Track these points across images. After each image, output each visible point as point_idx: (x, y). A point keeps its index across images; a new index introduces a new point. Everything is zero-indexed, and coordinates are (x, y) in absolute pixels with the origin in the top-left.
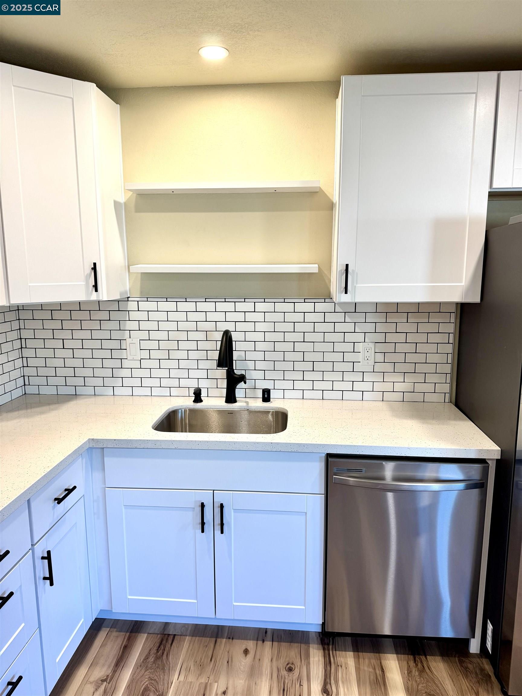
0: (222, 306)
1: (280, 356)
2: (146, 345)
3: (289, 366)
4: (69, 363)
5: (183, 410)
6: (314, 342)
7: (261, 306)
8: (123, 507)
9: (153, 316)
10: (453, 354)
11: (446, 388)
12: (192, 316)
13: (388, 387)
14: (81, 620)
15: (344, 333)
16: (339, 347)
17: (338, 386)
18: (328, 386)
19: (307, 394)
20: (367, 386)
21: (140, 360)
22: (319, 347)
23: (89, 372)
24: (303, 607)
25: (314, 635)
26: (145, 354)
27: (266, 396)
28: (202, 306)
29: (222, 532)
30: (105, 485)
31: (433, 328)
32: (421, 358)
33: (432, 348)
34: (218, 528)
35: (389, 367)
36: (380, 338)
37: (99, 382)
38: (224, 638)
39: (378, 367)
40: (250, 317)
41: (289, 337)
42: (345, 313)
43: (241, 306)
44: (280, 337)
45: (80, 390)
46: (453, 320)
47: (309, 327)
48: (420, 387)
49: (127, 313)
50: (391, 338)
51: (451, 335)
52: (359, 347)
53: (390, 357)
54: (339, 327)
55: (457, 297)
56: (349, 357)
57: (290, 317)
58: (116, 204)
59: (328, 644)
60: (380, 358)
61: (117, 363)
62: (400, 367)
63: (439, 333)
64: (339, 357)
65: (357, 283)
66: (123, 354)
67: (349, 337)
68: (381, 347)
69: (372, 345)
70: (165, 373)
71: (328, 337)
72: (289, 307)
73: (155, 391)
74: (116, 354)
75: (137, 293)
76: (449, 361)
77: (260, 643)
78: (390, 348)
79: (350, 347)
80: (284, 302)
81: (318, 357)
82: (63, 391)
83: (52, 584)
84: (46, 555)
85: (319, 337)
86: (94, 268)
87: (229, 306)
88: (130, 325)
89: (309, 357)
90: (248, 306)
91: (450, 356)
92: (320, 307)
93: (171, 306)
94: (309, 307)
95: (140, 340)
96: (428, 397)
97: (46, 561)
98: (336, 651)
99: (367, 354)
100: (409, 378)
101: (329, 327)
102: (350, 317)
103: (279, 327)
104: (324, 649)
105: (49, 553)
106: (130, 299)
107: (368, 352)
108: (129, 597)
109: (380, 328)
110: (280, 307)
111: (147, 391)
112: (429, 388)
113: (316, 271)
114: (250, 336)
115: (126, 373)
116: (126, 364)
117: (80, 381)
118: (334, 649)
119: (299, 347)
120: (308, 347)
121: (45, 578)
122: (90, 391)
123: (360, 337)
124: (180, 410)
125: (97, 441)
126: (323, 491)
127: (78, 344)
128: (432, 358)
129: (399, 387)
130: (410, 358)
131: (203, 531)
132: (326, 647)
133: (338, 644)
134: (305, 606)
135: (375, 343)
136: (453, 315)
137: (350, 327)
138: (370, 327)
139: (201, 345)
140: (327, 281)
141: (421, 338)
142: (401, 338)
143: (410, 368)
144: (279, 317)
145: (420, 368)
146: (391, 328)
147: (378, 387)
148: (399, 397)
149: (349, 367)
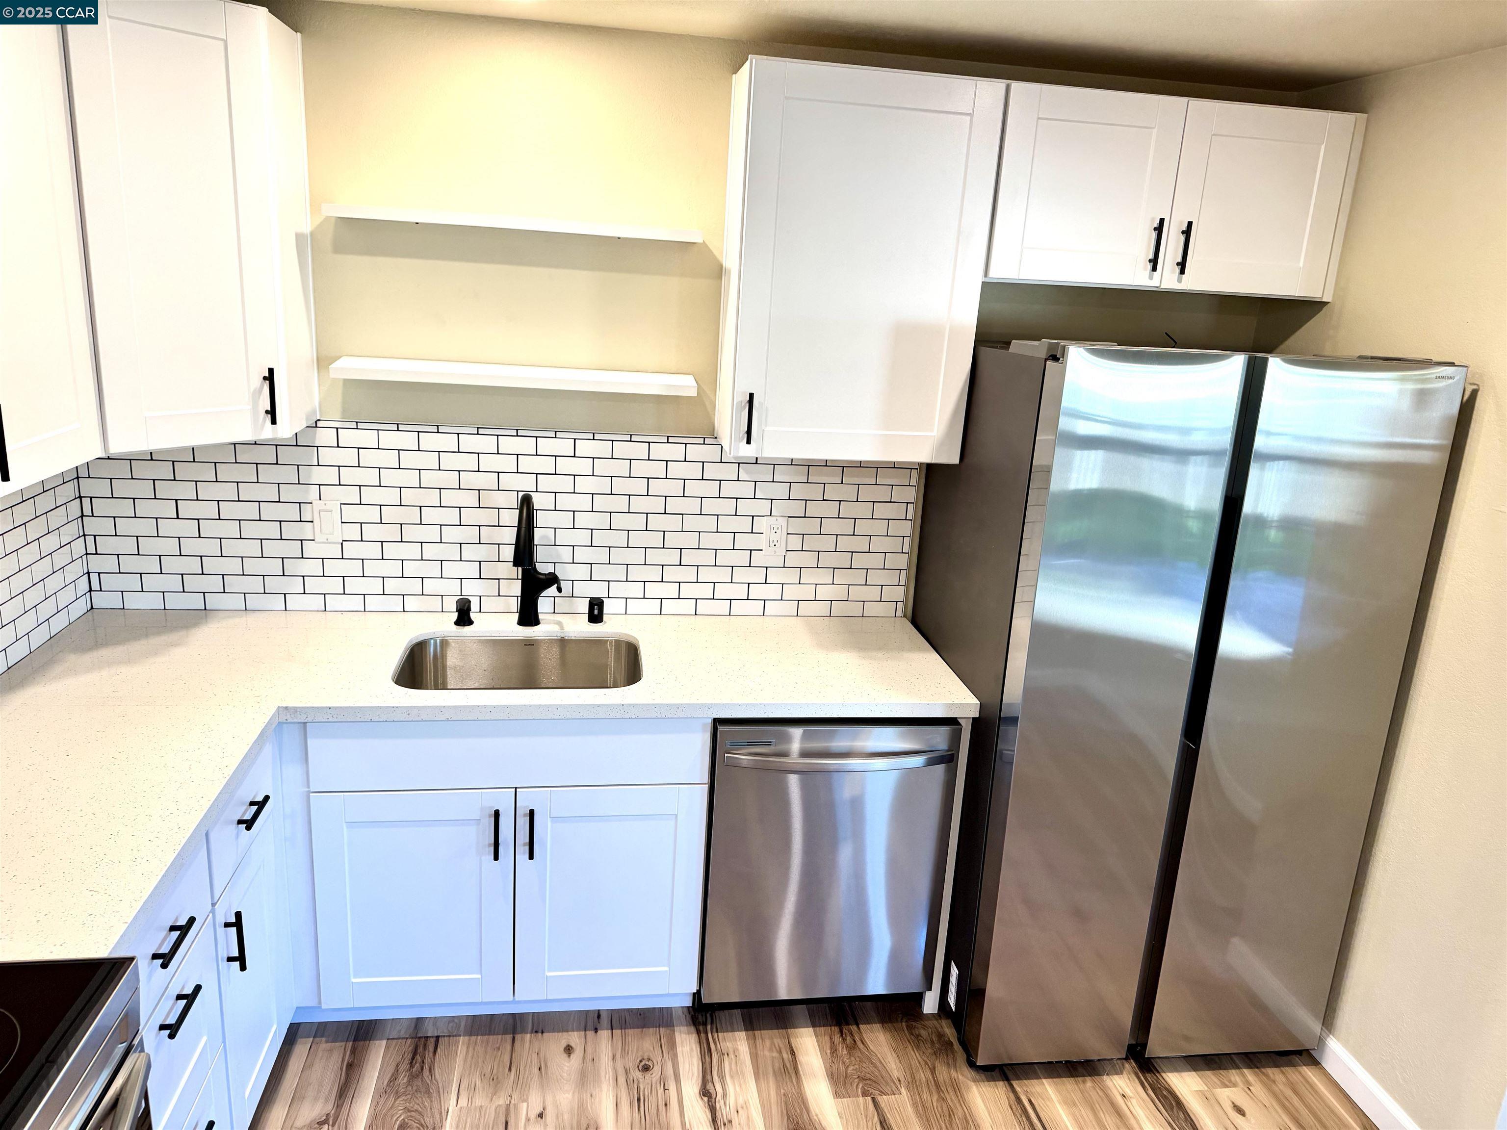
0: (509, 444)
1: (620, 539)
2: (353, 513)
3: (637, 556)
4: (189, 547)
5: (438, 641)
6: (683, 514)
7: (586, 447)
8: (344, 825)
9: (368, 458)
10: (912, 537)
11: (899, 593)
12: (450, 461)
13: (807, 592)
14: (272, 1026)
15: (737, 498)
16: (727, 524)
17: (723, 591)
18: (706, 591)
19: (668, 606)
20: (772, 592)
21: (342, 544)
22: (692, 523)
23: (233, 566)
24: (666, 969)
25: (680, 1012)
26: (353, 532)
27: (596, 612)
28: (470, 442)
29: (531, 857)
30: (308, 787)
31: (882, 493)
32: (861, 544)
33: (880, 527)
34: (523, 852)
35: (809, 559)
36: (797, 508)
37: (256, 584)
38: (527, 1033)
39: (793, 559)
40: (564, 465)
41: (638, 504)
42: (739, 463)
43: (548, 445)
44: (621, 503)
45: (213, 601)
47: (675, 488)
48: (858, 593)
49: (314, 450)
50: (814, 509)
51: (910, 506)
52: (761, 524)
53: (810, 543)
54: (729, 489)
55: (923, 455)
56: (743, 541)
57: (640, 468)
58: (299, 237)
59: (705, 1024)
60: (795, 542)
61: (294, 549)
62: (827, 560)
63: (891, 502)
64: (726, 541)
65: (766, 426)
66: (306, 531)
67: (745, 507)
68: (798, 525)
69: (782, 521)
70: (394, 568)
71: (709, 506)
72: (639, 450)
73: (373, 603)
74: (289, 531)
75: (334, 413)
76: (906, 550)
77: (590, 1034)
78: (812, 526)
79: (745, 525)
80: (631, 441)
81: (691, 540)
82: (175, 602)
83: (243, 968)
84: (233, 920)
85: (692, 506)
86: (270, 378)
87: (525, 445)
88: (318, 475)
89: (672, 540)
90: (563, 446)
91: (907, 540)
92: (696, 452)
93: (407, 439)
94: (675, 451)
95: (341, 504)
96: (872, 609)
97: (234, 930)
98: (717, 1032)
99: (774, 537)
100: (842, 577)
101: (712, 489)
102: (747, 472)
103: (620, 486)
104: (698, 1032)
105: (238, 915)
106: (319, 424)
107: (776, 532)
108: (354, 980)
109: (798, 491)
110: (623, 449)
111: (356, 603)
112: (873, 593)
113: (693, 393)
114: (564, 502)
115: (311, 567)
116: (310, 549)
117: (215, 583)
118: (715, 1030)
119: (656, 522)
120: (672, 523)
121: (230, 959)
122: (237, 602)
123: (763, 507)
124: (432, 641)
125: (295, 710)
126: (706, 778)
127: (210, 510)
128: (878, 544)
129: (825, 592)
130: (845, 543)
131: (496, 858)
132: (701, 1028)
133: (720, 1020)
134: (669, 966)
135: (789, 517)
137: (746, 490)
138: (781, 491)
139: (469, 516)
140: (707, 404)
141: (863, 510)
142: (830, 509)
143: (843, 560)
144: (622, 468)
145: (860, 561)
146: (815, 492)
147: (791, 592)
148: (823, 609)
149: (742, 558)
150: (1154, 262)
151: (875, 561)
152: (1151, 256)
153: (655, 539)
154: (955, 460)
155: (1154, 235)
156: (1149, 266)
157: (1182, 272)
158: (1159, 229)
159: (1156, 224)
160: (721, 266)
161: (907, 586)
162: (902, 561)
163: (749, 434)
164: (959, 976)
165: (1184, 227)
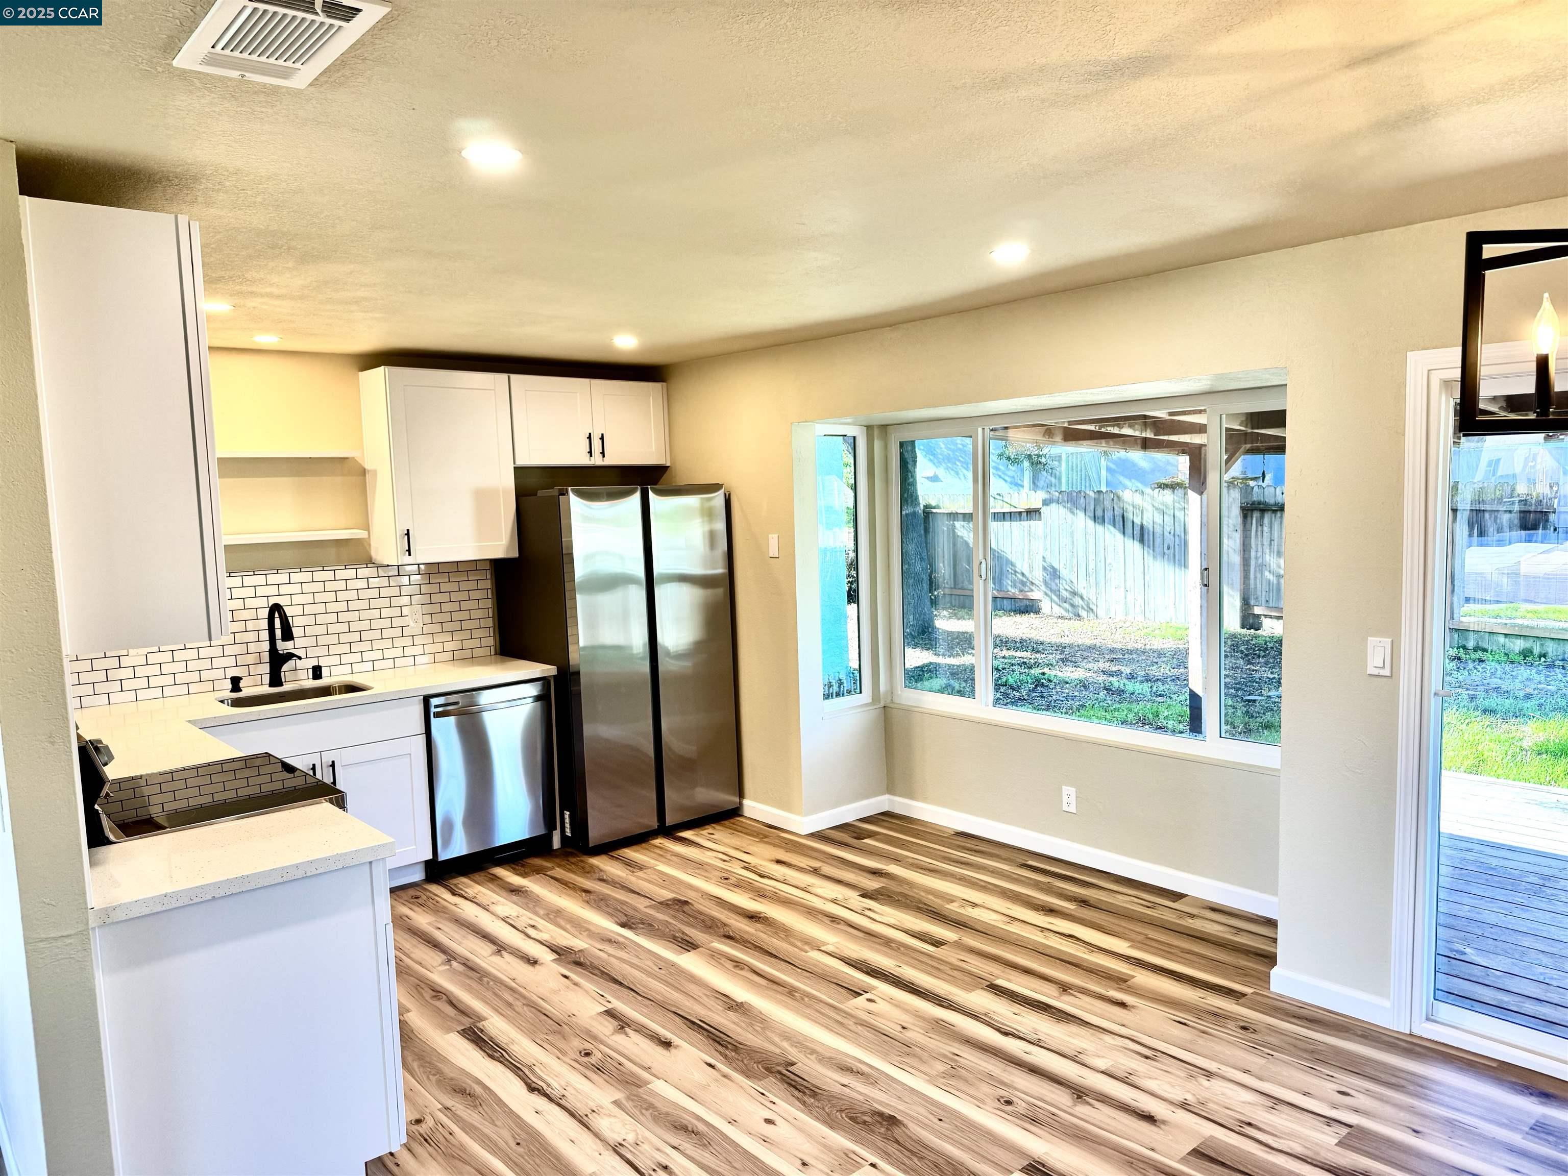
1: (322, 629)
3: (334, 639)
6: (359, 610)
7: (296, 577)
10: (493, 608)
11: (491, 641)
13: (439, 647)
15: (391, 597)
16: (386, 613)
17: (388, 654)
18: (378, 655)
19: (356, 667)
20: (418, 650)
22: (365, 615)
27: (317, 673)
28: (251, 580)
31: (472, 585)
32: (464, 616)
33: (474, 605)
35: (437, 628)
36: (426, 599)
37: (88, 689)
39: (427, 629)
40: (284, 589)
41: (331, 607)
43: (273, 579)
44: (321, 608)
46: (489, 577)
47: (352, 595)
48: (467, 644)
50: (436, 598)
51: (489, 591)
52: (405, 611)
53: (437, 618)
54: (384, 592)
55: (499, 554)
56: (397, 622)
57: (330, 586)
60: (428, 619)
62: (447, 627)
63: (478, 589)
64: (387, 623)
67: (396, 602)
68: (428, 609)
69: (419, 607)
70: (181, 667)
71: (374, 603)
72: (329, 575)
73: (168, 691)
76: (491, 616)
78: (436, 608)
79: (397, 612)
80: (323, 570)
81: (365, 625)
85: (364, 604)
87: (260, 580)
89: (355, 627)
90: (283, 577)
91: (490, 610)
92: (364, 572)
94: (351, 573)
96: (476, 653)
99: (415, 617)
100: (457, 636)
101: (374, 593)
103: (319, 598)
107: (415, 614)
109: (425, 589)
110: (319, 576)
111: (156, 693)
112: (476, 643)
115: (125, 673)
116: (125, 661)
119: (343, 617)
120: (353, 616)
123: (406, 600)
126: (424, 731)
128: (475, 614)
129: (449, 646)
130: (456, 616)
134: (416, 845)
135: (422, 604)
136: (488, 572)
137: (395, 591)
138: (415, 590)
140: (367, 547)
141: (463, 596)
142: (445, 597)
143: (456, 626)
144: (319, 587)
145: (465, 625)
146: (435, 588)
147: (429, 649)
148: (448, 656)
149: (397, 632)
150: (591, 453)
151: (475, 624)
152: (588, 450)
153: (344, 627)
154: (515, 554)
155: (588, 441)
156: (589, 455)
157: (604, 456)
158: (589, 438)
159: (588, 435)
160: (365, 469)
161: (494, 636)
162: (490, 622)
163: (409, 551)
164: (570, 817)
165: (600, 436)
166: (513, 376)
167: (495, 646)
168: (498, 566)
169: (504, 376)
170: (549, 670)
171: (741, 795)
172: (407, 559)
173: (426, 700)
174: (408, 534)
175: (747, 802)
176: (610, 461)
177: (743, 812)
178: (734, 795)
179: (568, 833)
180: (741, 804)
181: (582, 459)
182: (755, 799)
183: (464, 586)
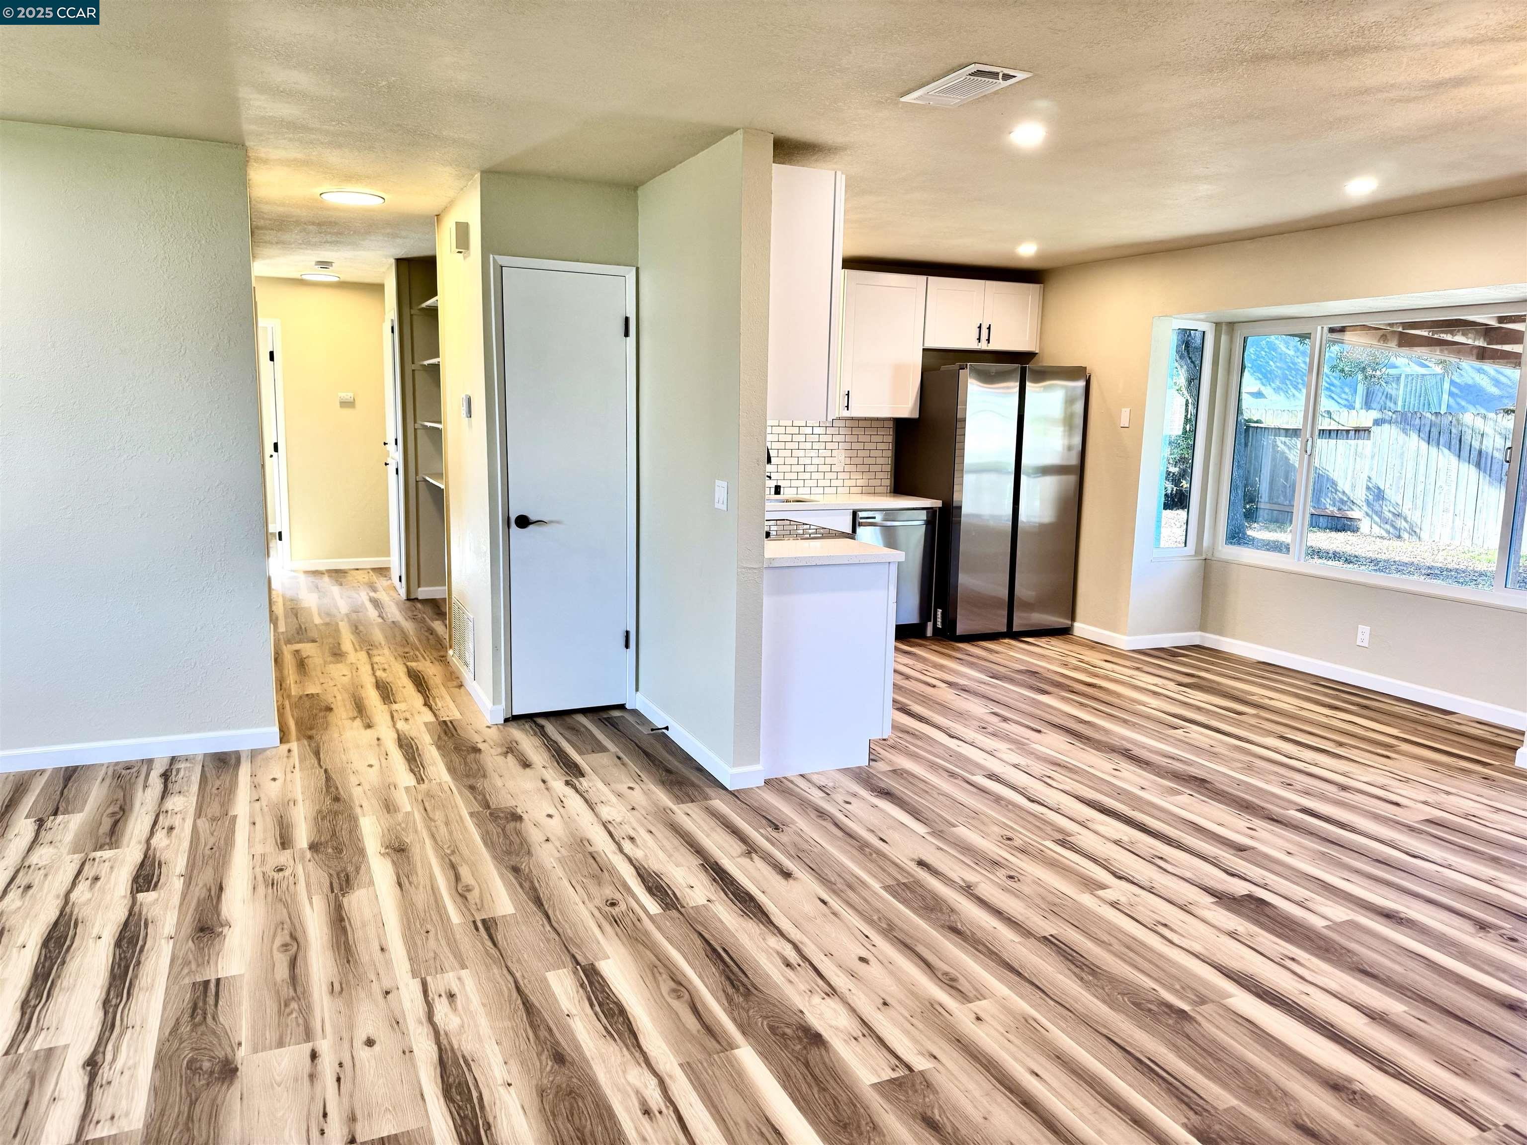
6: (804, 449)
10: (892, 458)
11: (888, 482)
13: (853, 483)
16: (822, 453)
17: (821, 483)
20: (840, 483)
22: (809, 453)
31: (879, 439)
32: (872, 461)
33: (879, 453)
35: (853, 468)
36: (848, 446)
39: (847, 468)
46: (892, 432)
48: (873, 483)
50: (855, 446)
51: (891, 444)
52: (835, 453)
53: (854, 461)
54: (822, 438)
55: (904, 414)
56: (828, 460)
60: (848, 461)
62: (860, 468)
63: (883, 442)
64: (822, 461)
65: (854, 403)
67: (829, 446)
68: (850, 453)
71: (815, 446)
76: (890, 463)
78: (854, 453)
79: (829, 453)
89: (801, 461)
91: (890, 459)
96: (878, 490)
99: (840, 458)
100: (866, 476)
107: (841, 456)
109: (848, 438)
112: (878, 482)
119: (795, 453)
120: (801, 453)
123: (835, 445)
128: (879, 461)
129: (860, 482)
130: (866, 461)
135: (845, 449)
136: (893, 428)
137: (828, 438)
138: (842, 438)
141: (873, 446)
142: (860, 446)
143: (866, 468)
145: (873, 468)
146: (855, 439)
147: (847, 483)
148: (859, 490)
149: (828, 468)
150: (979, 339)
151: (878, 468)
152: (978, 337)
153: (795, 461)
154: (917, 416)
155: (978, 330)
156: (977, 341)
157: (989, 343)
158: (980, 327)
159: (979, 325)
161: (891, 479)
162: (888, 468)
163: (848, 407)
164: (942, 613)
165: (988, 326)
166: (930, 278)
167: (890, 486)
168: (901, 426)
169: (925, 277)
170: (937, 503)
171: (1073, 619)
172: (846, 414)
173: (855, 514)
174: (848, 395)
175: (1076, 624)
176: (992, 347)
177: (1073, 631)
178: (1068, 619)
179: (939, 625)
180: (1072, 625)
181: (973, 345)
182: (1084, 622)
183: (874, 439)
